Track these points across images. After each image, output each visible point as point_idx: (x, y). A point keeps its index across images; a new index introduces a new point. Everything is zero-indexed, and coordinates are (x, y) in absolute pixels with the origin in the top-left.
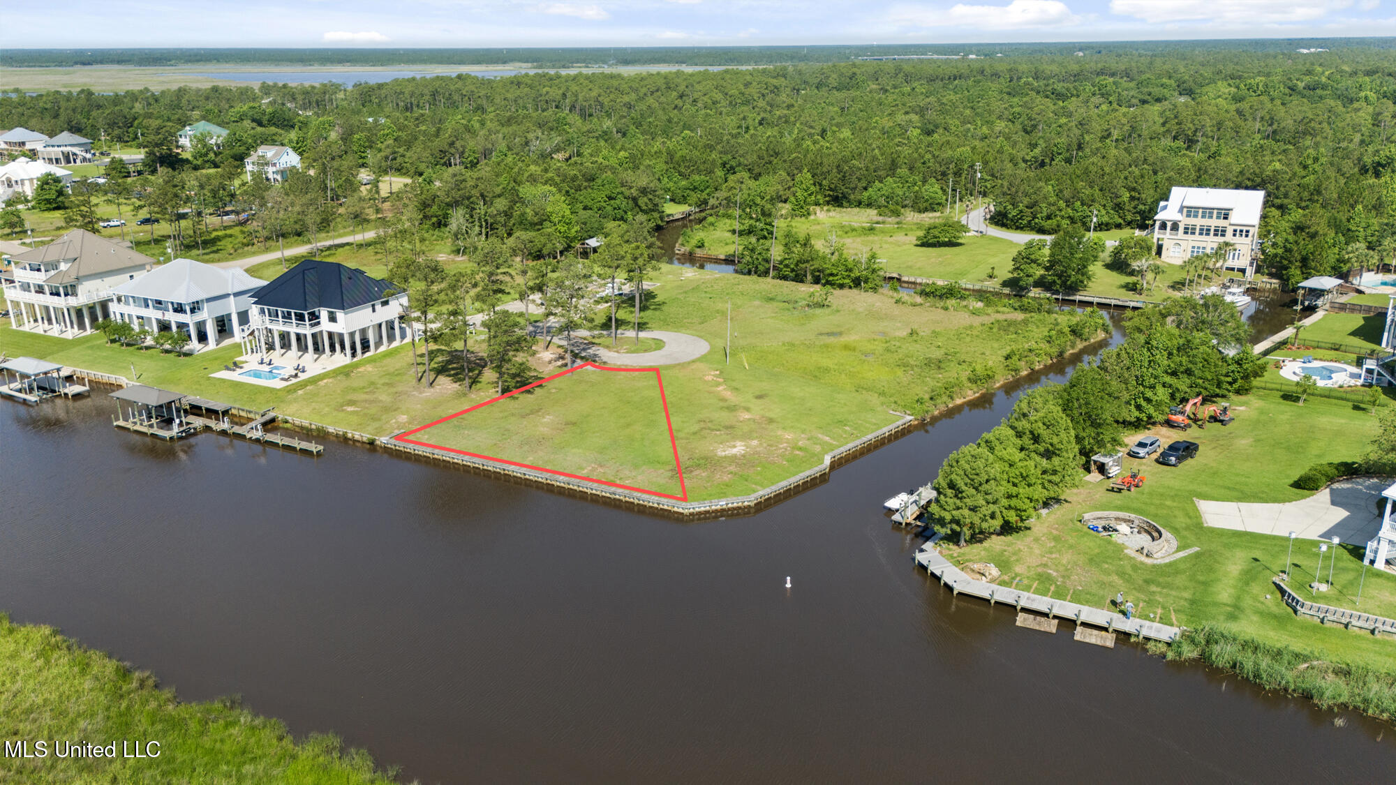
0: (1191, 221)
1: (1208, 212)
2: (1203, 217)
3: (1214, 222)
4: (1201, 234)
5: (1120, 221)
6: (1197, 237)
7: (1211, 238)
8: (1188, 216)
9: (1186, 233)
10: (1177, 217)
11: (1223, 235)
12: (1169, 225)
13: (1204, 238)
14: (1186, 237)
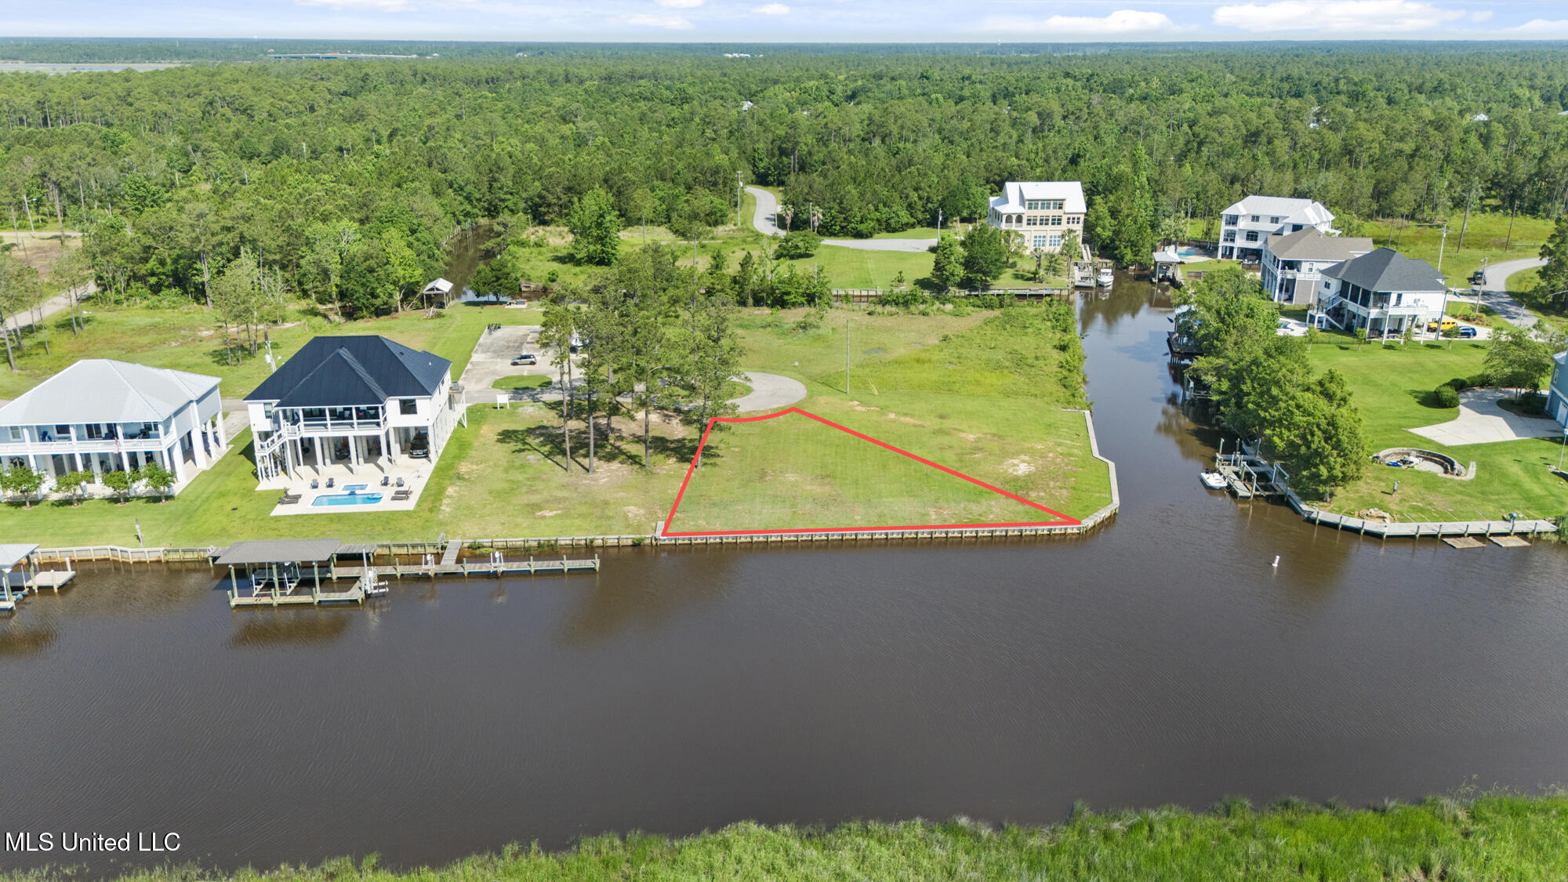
0: (1033, 213)
1: (1046, 203)
2: (1042, 208)
3: (1052, 212)
4: (1041, 224)
5: (913, 220)
6: (1038, 227)
7: (1050, 227)
8: (1030, 208)
9: (1029, 224)
10: (1020, 210)
11: (1059, 224)
12: (1014, 217)
13: (1044, 227)
14: (1029, 228)
